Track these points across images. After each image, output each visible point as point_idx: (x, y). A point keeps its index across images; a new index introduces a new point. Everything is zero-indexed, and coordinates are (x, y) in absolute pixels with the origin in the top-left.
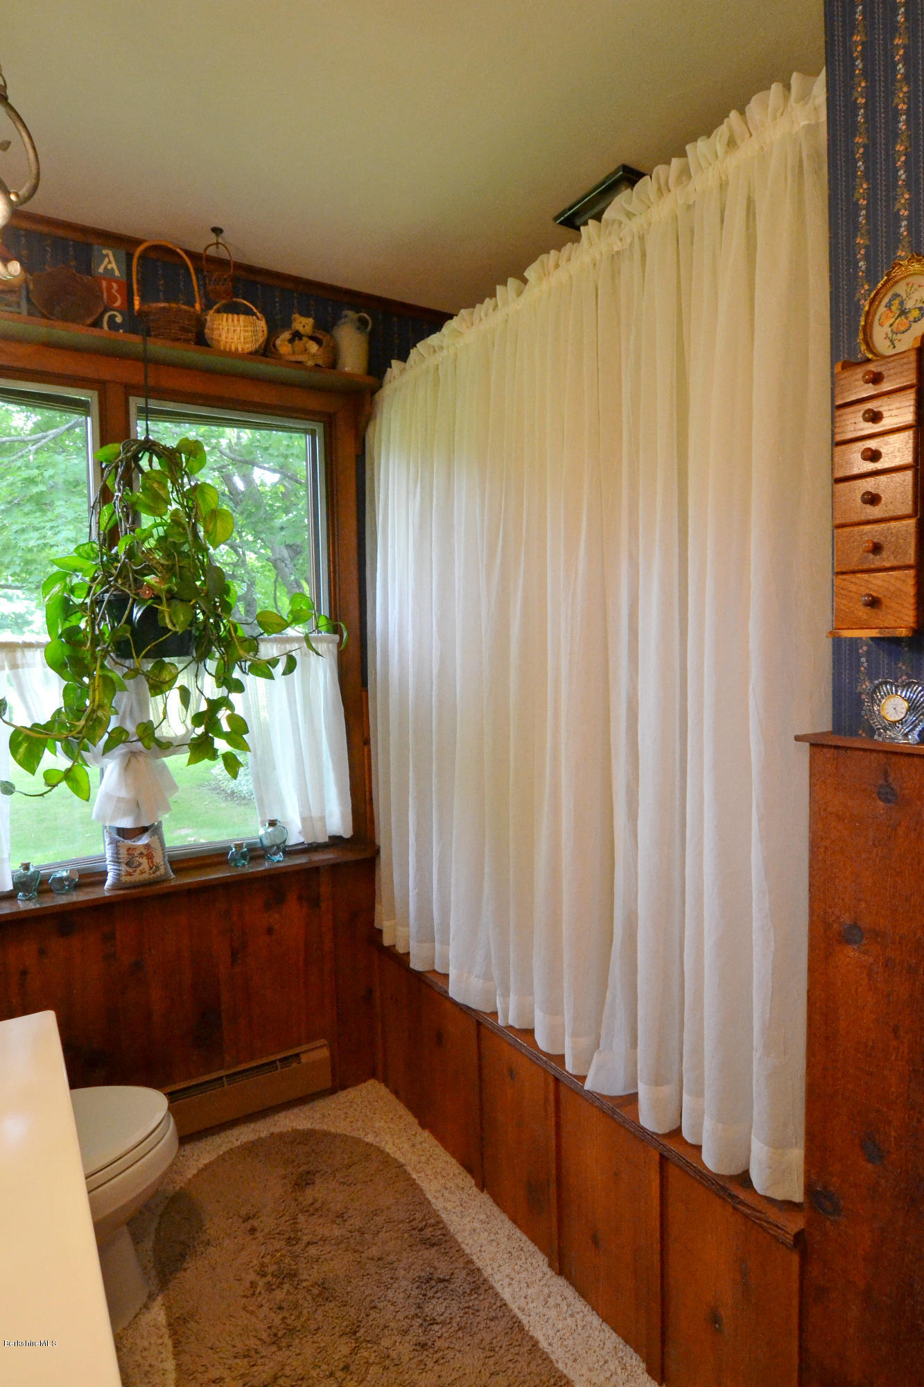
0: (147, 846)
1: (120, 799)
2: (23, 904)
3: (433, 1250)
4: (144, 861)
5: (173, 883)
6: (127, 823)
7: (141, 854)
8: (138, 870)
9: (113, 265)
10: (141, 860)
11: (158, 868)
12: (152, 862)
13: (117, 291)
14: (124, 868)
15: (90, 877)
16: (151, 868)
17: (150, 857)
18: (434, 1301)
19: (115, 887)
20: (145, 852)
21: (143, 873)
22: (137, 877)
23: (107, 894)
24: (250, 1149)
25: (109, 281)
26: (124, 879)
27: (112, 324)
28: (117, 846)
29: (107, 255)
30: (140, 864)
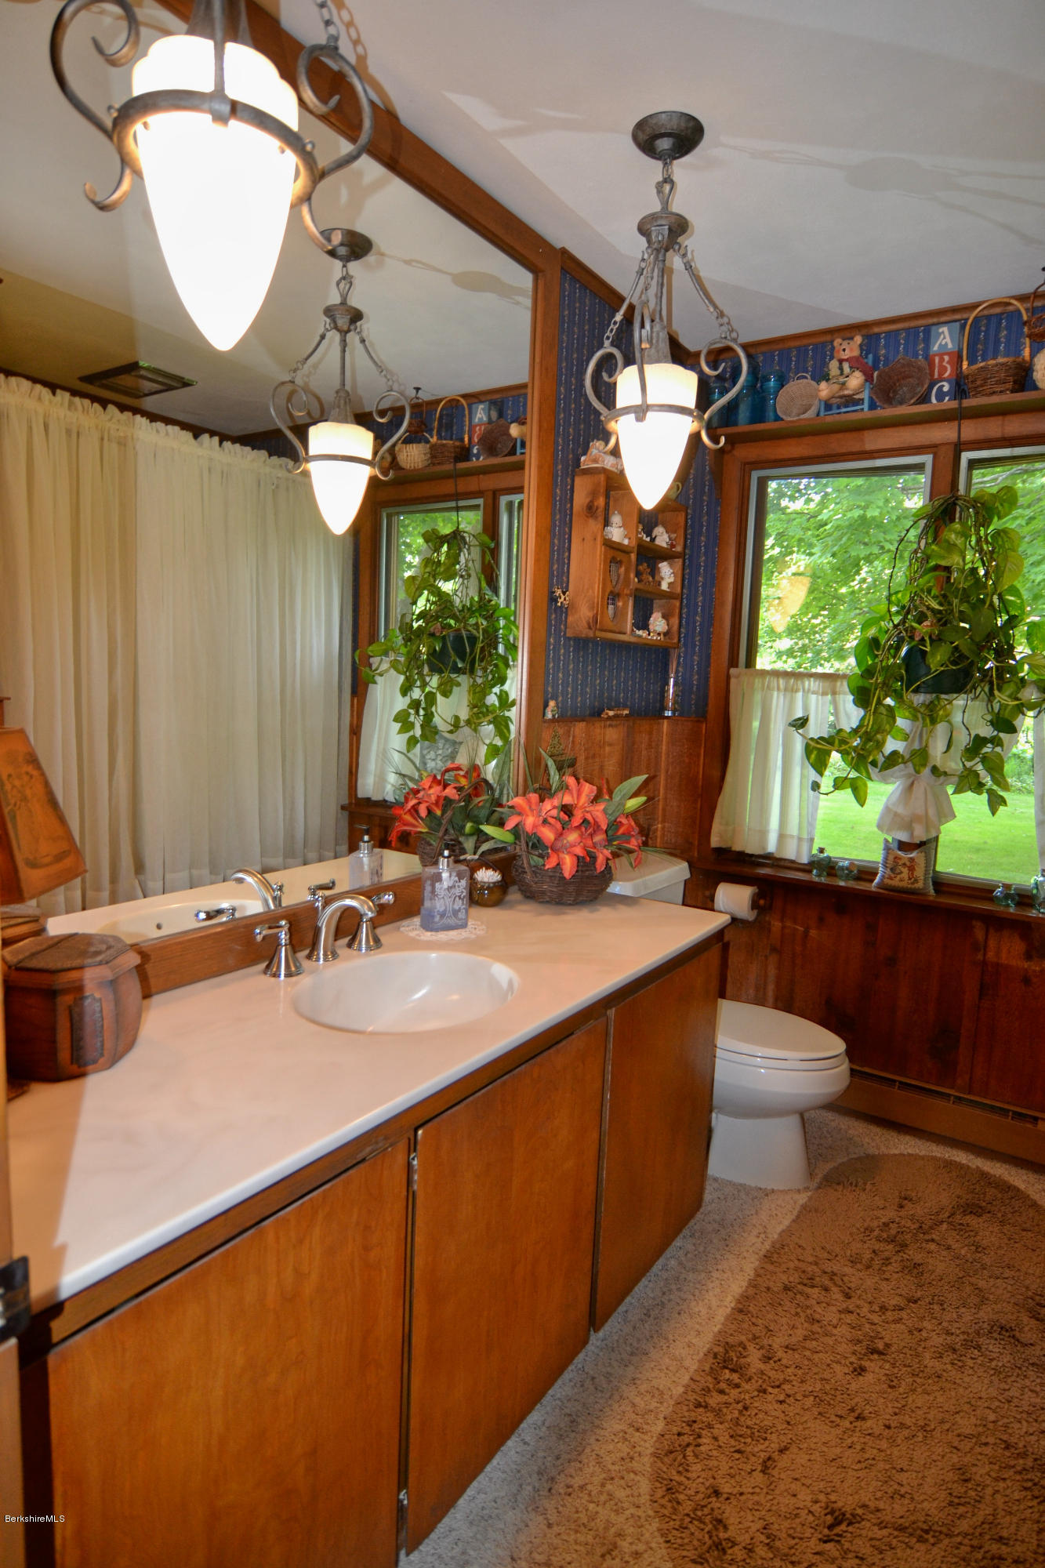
0: (912, 860)
1: (896, 814)
2: (814, 876)
3: (1033, 1322)
4: (905, 871)
5: (931, 898)
6: (904, 837)
7: (904, 864)
8: (899, 876)
9: (948, 340)
10: (903, 869)
11: (916, 881)
12: (912, 874)
13: (948, 363)
14: (888, 872)
15: (865, 873)
16: (910, 879)
17: (912, 869)
18: (993, 1341)
19: (881, 885)
20: (908, 864)
21: (902, 880)
22: (896, 883)
23: (873, 889)
24: (949, 1164)
25: (941, 356)
26: (886, 881)
27: (940, 396)
28: (888, 853)
29: (943, 332)
30: (901, 872)
